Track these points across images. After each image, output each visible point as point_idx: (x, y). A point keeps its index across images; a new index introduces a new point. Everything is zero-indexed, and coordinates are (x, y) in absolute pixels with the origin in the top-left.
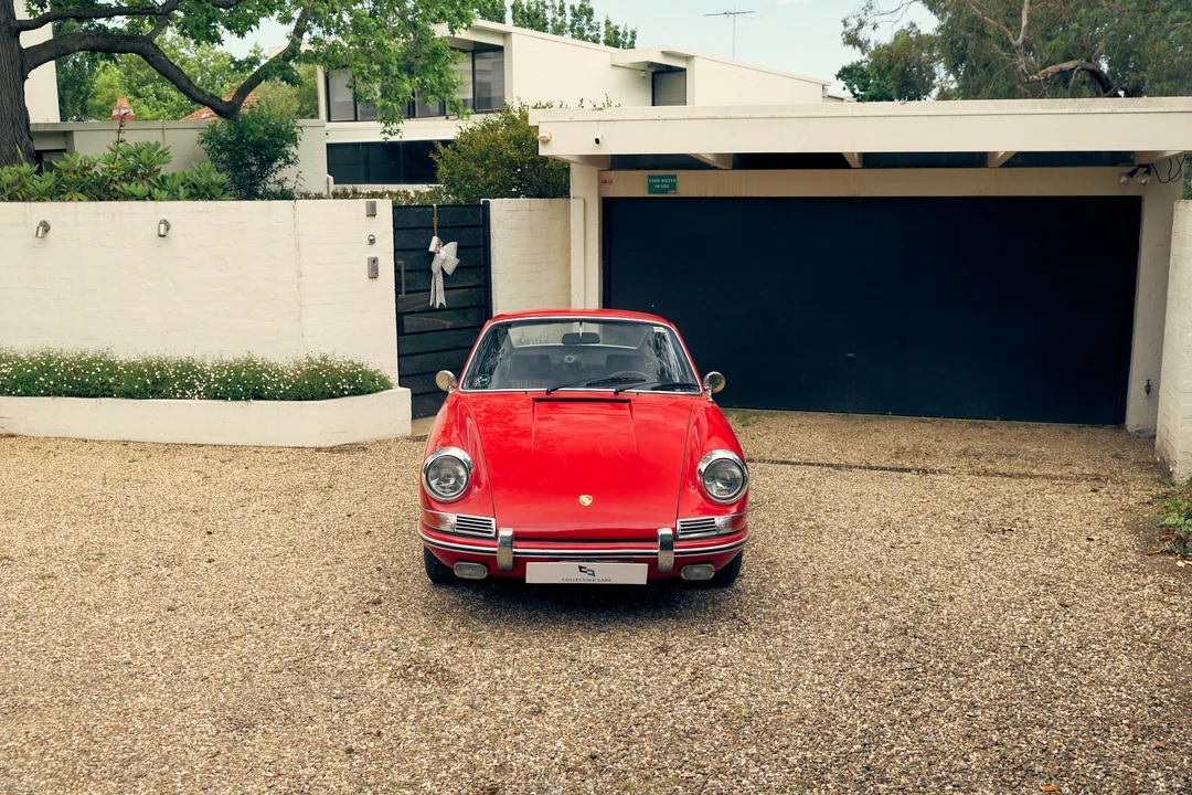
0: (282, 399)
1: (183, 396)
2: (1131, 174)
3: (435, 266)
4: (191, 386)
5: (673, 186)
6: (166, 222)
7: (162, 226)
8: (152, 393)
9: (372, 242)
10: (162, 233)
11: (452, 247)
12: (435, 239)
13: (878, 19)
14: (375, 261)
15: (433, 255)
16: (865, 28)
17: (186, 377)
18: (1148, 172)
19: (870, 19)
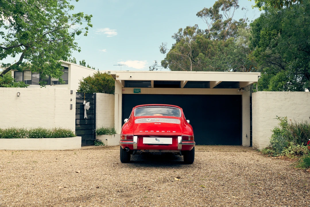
0: (51, 138)
1: (22, 137)
2: (240, 90)
3: (85, 108)
4: (24, 135)
5: (140, 91)
6: (19, 93)
7: (18, 93)
8: (13, 137)
9: (71, 100)
10: (18, 95)
11: (88, 103)
12: (85, 101)
13: (158, 68)
14: (72, 105)
15: (84, 105)
16: (154, 69)
17: (23, 133)
18: (243, 89)
19: (156, 67)
